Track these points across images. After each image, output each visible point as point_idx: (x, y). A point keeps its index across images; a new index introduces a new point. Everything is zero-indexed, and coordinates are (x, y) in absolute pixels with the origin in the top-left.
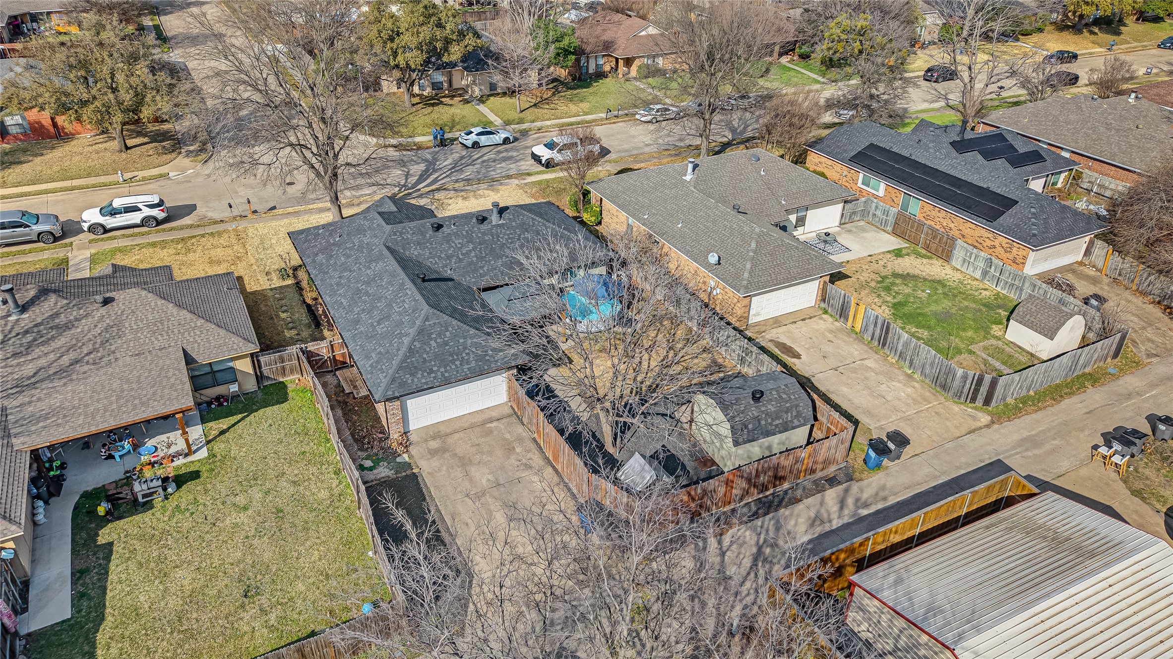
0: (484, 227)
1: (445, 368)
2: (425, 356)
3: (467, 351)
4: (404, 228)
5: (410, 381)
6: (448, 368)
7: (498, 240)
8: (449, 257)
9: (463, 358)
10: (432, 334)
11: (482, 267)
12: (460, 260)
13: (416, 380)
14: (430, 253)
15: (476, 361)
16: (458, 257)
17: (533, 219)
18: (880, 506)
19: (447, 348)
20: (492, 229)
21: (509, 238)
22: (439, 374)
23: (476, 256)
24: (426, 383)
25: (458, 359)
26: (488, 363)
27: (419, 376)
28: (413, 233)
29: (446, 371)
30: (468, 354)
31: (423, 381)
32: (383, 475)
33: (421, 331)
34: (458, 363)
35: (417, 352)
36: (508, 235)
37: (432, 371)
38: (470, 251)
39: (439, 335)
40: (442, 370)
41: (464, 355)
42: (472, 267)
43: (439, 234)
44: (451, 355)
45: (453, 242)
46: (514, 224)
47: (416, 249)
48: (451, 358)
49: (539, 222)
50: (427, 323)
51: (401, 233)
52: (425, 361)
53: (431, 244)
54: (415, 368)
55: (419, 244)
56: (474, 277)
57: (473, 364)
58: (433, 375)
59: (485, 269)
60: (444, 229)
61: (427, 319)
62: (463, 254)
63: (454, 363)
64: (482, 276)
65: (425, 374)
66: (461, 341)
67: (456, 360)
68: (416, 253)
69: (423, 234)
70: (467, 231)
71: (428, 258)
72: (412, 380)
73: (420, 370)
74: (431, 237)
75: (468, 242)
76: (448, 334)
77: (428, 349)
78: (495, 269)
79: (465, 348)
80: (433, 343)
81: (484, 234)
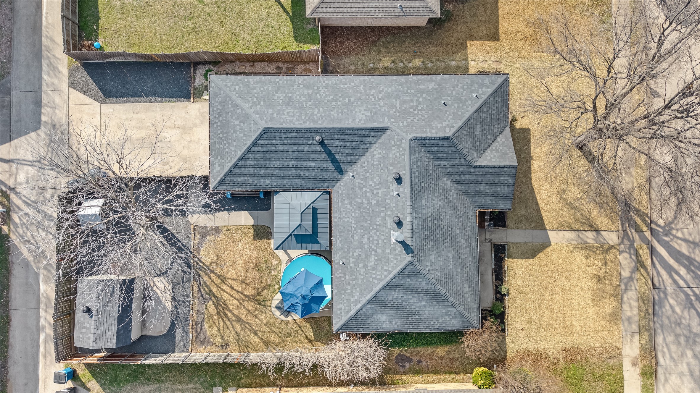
0: (391, 223)
1: (220, 126)
2: (230, 114)
3: (227, 145)
4: (404, 149)
5: (217, 100)
6: (219, 128)
7: (373, 229)
8: (365, 179)
9: (223, 140)
10: (244, 124)
11: (350, 203)
12: (361, 188)
13: (217, 104)
14: (373, 165)
15: (219, 149)
16: (364, 187)
17: (390, 272)
18: (42, 349)
19: (232, 131)
20: (387, 228)
21: (374, 240)
22: (217, 121)
23: (362, 203)
24: (213, 110)
25: (223, 136)
26: (216, 157)
27: (219, 107)
28: (396, 156)
29: (217, 126)
30: (225, 144)
31: (215, 109)
32: (197, 81)
33: (247, 116)
34: (221, 136)
35: (234, 110)
36: (378, 241)
37: (220, 116)
38: (368, 200)
39: (242, 129)
40: (219, 124)
41: (225, 142)
42: (353, 196)
43: (391, 179)
44: (227, 133)
45: (380, 188)
46: (388, 251)
47: (380, 154)
48: (225, 132)
49: (386, 276)
50: (252, 122)
51: (399, 146)
52: (227, 113)
53: (382, 168)
54: (224, 106)
55: (384, 158)
56: (342, 194)
57: (217, 146)
58: (217, 116)
59: (348, 206)
60: (395, 184)
61: (255, 123)
62: (366, 192)
63: (221, 132)
64: (343, 201)
65: (219, 111)
66: (235, 143)
67: (223, 135)
68: (375, 152)
69: (394, 164)
70: (389, 204)
71: (368, 162)
72: (217, 102)
73: (222, 108)
74: (389, 170)
75: (378, 201)
76: (241, 135)
77: (234, 118)
78: (346, 214)
79: (229, 144)
80: (237, 123)
81: (383, 218)
